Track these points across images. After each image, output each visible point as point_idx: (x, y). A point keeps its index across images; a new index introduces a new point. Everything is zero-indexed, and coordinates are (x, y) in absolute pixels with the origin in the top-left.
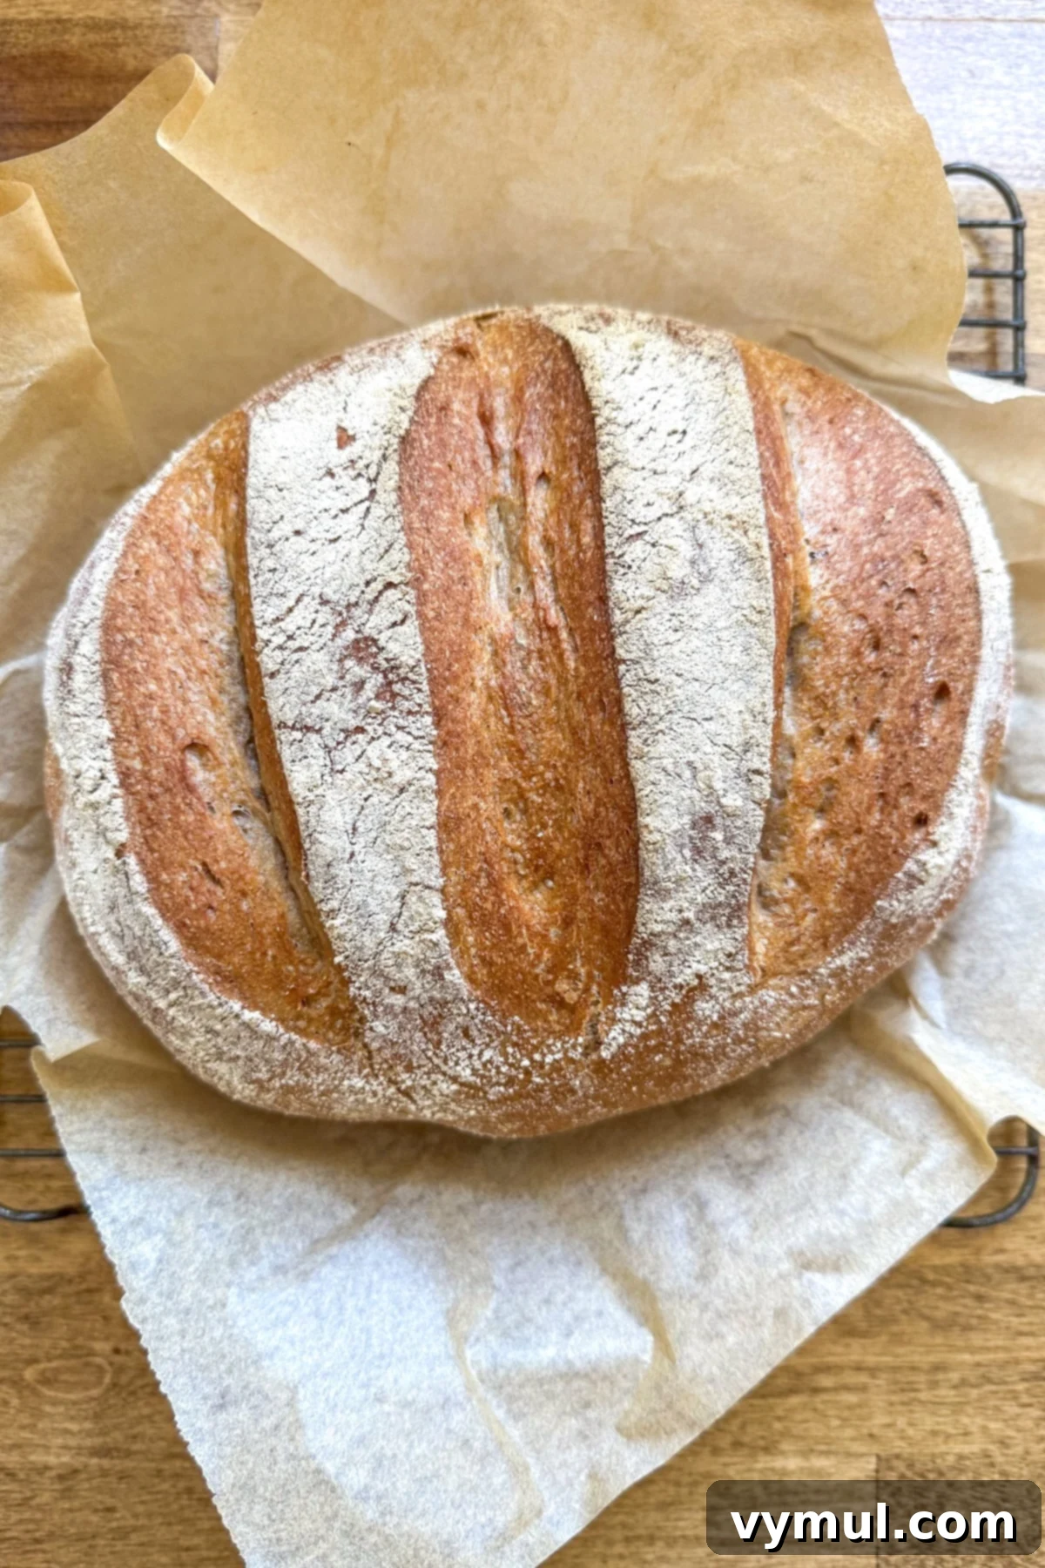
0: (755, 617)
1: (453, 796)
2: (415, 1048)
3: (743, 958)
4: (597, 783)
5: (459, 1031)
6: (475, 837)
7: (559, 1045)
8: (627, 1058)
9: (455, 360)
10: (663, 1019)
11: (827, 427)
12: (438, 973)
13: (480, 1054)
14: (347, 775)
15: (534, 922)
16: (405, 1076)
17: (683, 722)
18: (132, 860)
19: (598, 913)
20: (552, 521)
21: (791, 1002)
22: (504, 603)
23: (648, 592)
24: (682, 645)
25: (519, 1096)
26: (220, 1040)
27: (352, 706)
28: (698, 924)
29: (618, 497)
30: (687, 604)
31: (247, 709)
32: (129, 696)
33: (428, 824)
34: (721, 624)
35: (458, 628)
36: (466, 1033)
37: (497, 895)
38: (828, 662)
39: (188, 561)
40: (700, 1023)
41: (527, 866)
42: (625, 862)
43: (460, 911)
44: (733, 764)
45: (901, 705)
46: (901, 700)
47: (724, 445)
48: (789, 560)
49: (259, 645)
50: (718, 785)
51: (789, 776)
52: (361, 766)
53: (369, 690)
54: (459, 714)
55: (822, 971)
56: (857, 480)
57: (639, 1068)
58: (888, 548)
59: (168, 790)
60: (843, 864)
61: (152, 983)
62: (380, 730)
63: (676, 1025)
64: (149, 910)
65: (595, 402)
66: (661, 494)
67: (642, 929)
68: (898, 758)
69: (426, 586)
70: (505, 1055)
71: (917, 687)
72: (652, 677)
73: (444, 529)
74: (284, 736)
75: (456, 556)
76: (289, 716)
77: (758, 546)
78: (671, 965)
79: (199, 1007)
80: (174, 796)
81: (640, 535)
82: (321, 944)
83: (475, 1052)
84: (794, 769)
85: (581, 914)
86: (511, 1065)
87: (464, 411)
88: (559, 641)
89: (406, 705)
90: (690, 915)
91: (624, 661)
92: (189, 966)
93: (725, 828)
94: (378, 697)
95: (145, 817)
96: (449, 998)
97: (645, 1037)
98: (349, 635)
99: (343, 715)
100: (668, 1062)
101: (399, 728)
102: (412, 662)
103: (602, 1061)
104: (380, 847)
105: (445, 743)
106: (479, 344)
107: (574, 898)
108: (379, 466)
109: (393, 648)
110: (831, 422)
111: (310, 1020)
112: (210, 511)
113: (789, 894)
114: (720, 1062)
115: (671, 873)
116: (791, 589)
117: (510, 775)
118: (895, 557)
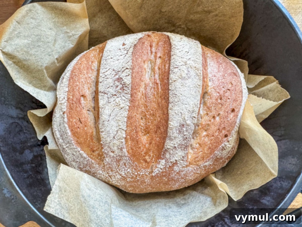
0: (198, 87)
1: (131, 112)
2: (114, 166)
3: (186, 158)
4: (161, 115)
5: (124, 164)
6: (134, 122)
7: (144, 171)
8: (158, 176)
9: (147, 37)
10: (167, 169)
11: (215, 59)
12: (121, 149)
13: (127, 170)
14: (111, 104)
15: (144, 142)
16: (111, 172)
17: (181, 104)
18: (66, 115)
19: (157, 142)
20: (160, 65)
21: (194, 171)
22: (148, 78)
23: (177, 78)
24: (183, 89)
25: (134, 181)
26: (75, 157)
27: (115, 90)
28: (177, 148)
29: (174, 60)
30: (185, 81)
31: (95, 91)
32: (73, 84)
33: (125, 116)
34: (191, 86)
35: (139, 80)
36: (125, 165)
37: (137, 135)
38: (211, 100)
39: (90, 63)
40: (175, 172)
41: (144, 130)
42: (164, 132)
43: (128, 137)
44: (190, 115)
45: (225, 111)
46: (225, 110)
47: (196, 55)
48: (205, 79)
49: (100, 77)
50: (186, 118)
51: (200, 122)
52: (114, 102)
53: (119, 88)
54: (136, 97)
55: (202, 165)
56: (220, 68)
57: (160, 180)
58: (225, 81)
59: (76, 103)
60: (209, 142)
61: (64, 142)
62: (119, 96)
63: (169, 171)
64: (66, 126)
65: (172, 44)
66: (182, 61)
67: (166, 147)
68: (223, 122)
69: (134, 71)
70: (132, 171)
71: (228, 108)
72: (176, 94)
73: (139, 62)
74: (100, 94)
75: (141, 67)
76: (102, 90)
77: (200, 74)
78: (170, 157)
79: (72, 149)
80: (77, 104)
81: (177, 67)
82: (99, 139)
83: (126, 169)
84: (201, 121)
85: (153, 142)
86: (133, 174)
87: (147, 44)
88: (158, 86)
89: (126, 92)
90: (176, 146)
91: (170, 90)
92: (72, 139)
93: (186, 128)
94: (120, 89)
95: (71, 108)
96: (123, 155)
97: (162, 172)
98: (117, 77)
99: (113, 91)
100: (166, 180)
101: (123, 96)
102: (128, 84)
103: (152, 176)
104: (115, 120)
105: (132, 101)
106: (152, 36)
107: (152, 139)
108: (129, 48)
109: (125, 80)
110: (216, 58)
111: (93, 156)
112: (97, 56)
113: (197, 147)
114: (177, 182)
115: (174, 135)
116: (205, 85)
117: (144, 111)
118: (227, 83)
